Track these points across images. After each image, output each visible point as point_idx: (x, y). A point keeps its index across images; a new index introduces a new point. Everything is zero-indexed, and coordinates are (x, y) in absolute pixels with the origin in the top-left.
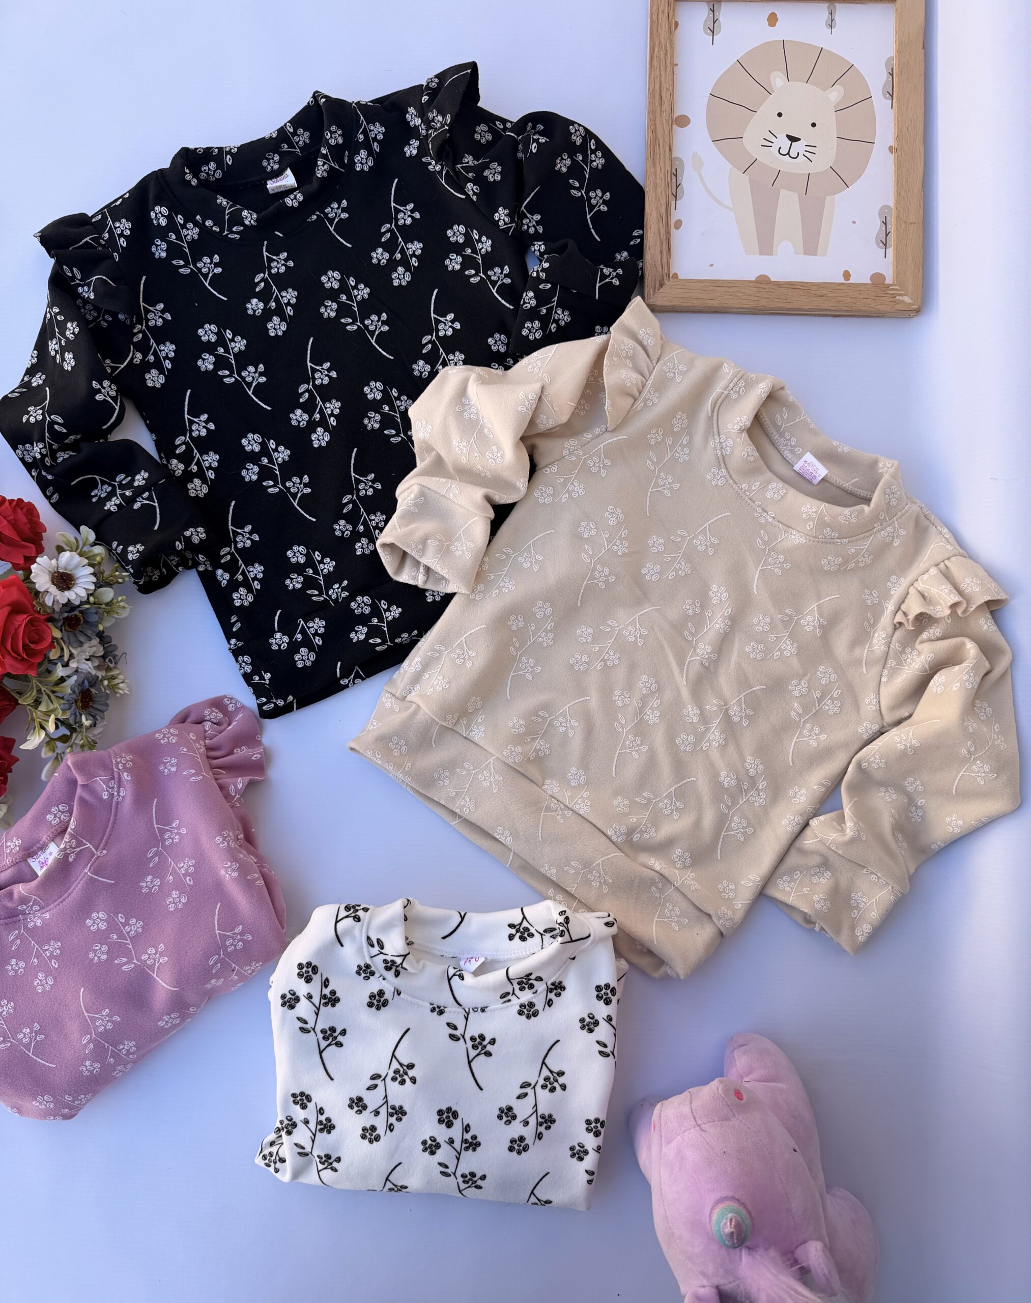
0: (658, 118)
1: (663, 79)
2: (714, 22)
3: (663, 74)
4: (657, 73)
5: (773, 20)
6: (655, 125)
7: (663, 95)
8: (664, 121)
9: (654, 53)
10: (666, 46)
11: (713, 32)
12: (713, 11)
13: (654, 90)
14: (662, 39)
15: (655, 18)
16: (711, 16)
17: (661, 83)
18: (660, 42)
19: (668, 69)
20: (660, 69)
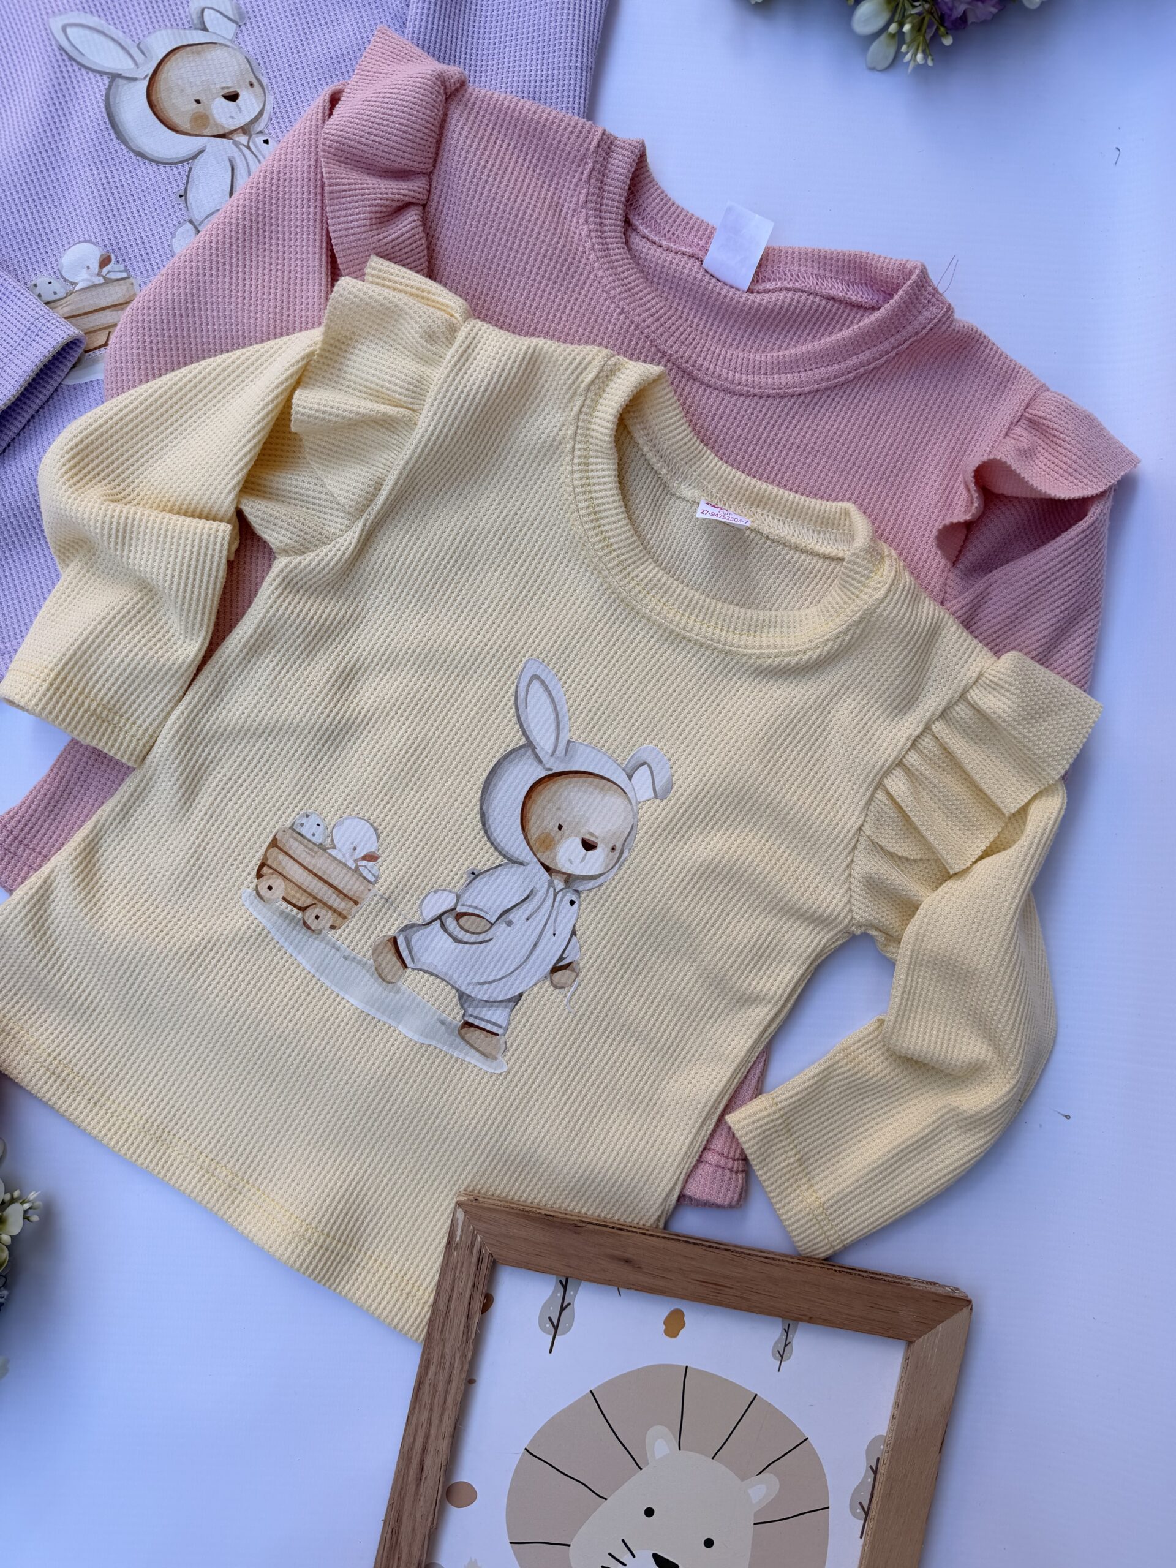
0: (407, 1506)
1: (433, 1431)
2: (562, 1309)
3: (435, 1421)
4: (424, 1417)
5: (674, 1325)
6: (399, 1519)
7: (428, 1462)
8: (418, 1516)
9: (426, 1374)
10: (452, 1366)
11: (556, 1328)
12: (565, 1287)
13: (411, 1449)
14: (447, 1350)
15: (442, 1306)
16: (560, 1295)
17: (427, 1437)
18: (443, 1355)
19: (447, 1414)
20: (431, 1409)
